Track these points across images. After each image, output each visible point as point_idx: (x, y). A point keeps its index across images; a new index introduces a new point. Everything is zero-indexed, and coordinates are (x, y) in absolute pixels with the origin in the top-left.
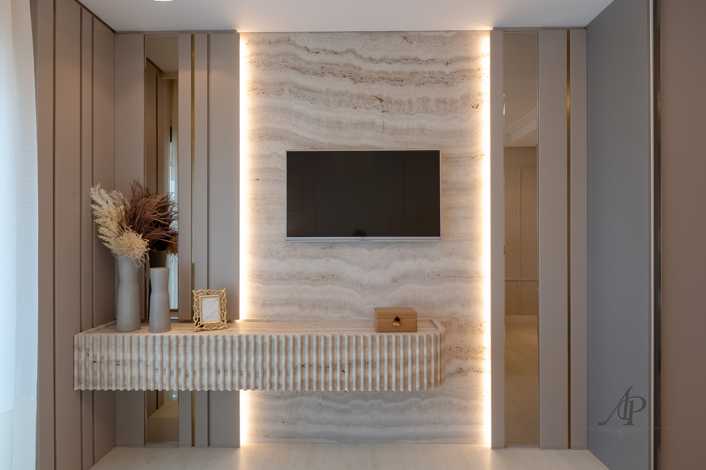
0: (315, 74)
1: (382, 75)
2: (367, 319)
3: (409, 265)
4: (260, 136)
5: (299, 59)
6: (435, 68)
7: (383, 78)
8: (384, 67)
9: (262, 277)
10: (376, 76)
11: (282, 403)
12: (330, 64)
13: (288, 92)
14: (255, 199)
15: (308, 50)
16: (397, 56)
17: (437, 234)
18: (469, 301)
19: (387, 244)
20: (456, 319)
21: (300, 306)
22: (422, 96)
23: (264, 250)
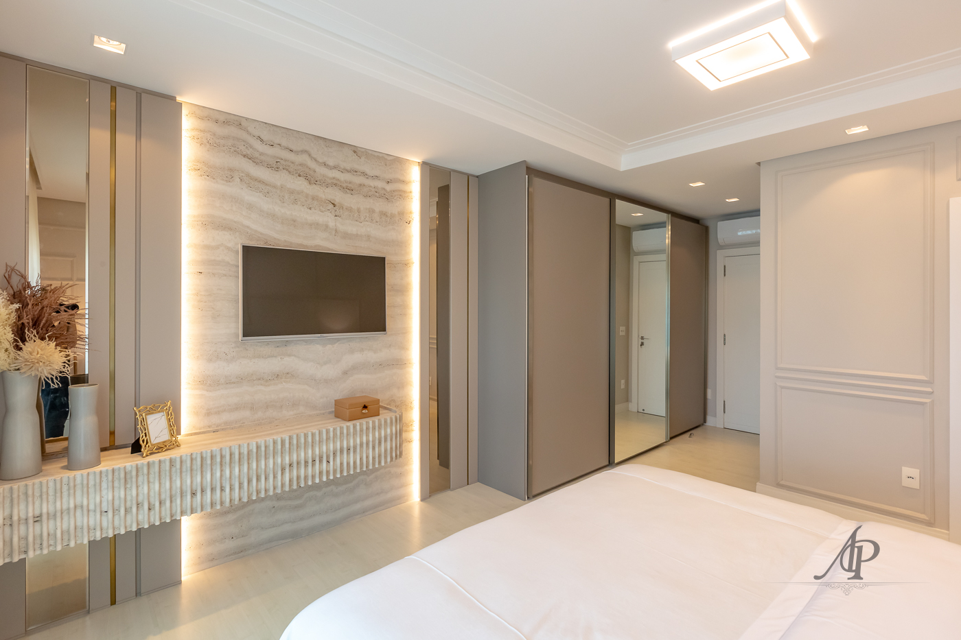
0: (269, 166)
1: (335, 181)
2: (322, 412)
3: (357, 357)
4: (204, 223)
5: (251, 147)
6: (379, 184)
7: (335, 184)
8: (335, 174)
9: (207, 383)
10: (330, 182)
11: (231, 517)
12: (286, 160)
13: (239, 180)
14: (197, 294)
15: (262, 140)
16: (348, 167)
17: (384, 329)
18: (402, 385)
19: (338, 340)
20: (394, 401)
21: (252, 409)
22: (368, 207)
23: (210, 353)
